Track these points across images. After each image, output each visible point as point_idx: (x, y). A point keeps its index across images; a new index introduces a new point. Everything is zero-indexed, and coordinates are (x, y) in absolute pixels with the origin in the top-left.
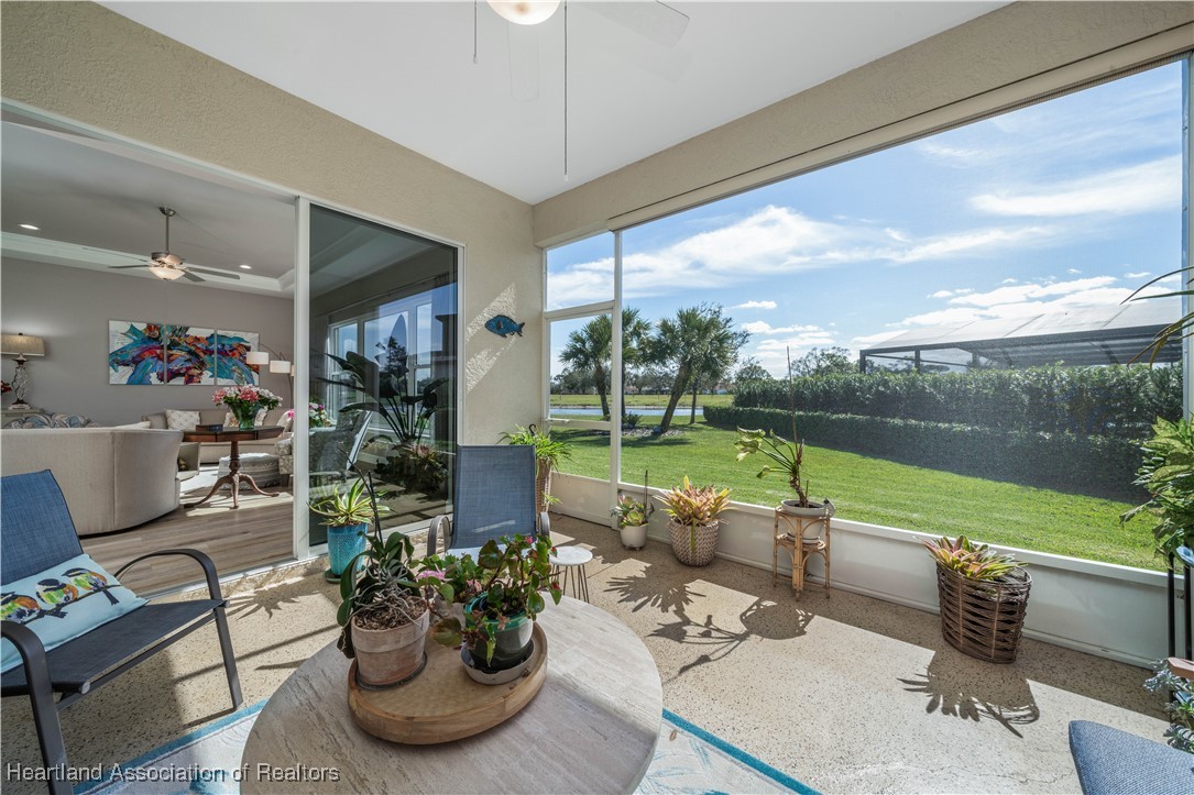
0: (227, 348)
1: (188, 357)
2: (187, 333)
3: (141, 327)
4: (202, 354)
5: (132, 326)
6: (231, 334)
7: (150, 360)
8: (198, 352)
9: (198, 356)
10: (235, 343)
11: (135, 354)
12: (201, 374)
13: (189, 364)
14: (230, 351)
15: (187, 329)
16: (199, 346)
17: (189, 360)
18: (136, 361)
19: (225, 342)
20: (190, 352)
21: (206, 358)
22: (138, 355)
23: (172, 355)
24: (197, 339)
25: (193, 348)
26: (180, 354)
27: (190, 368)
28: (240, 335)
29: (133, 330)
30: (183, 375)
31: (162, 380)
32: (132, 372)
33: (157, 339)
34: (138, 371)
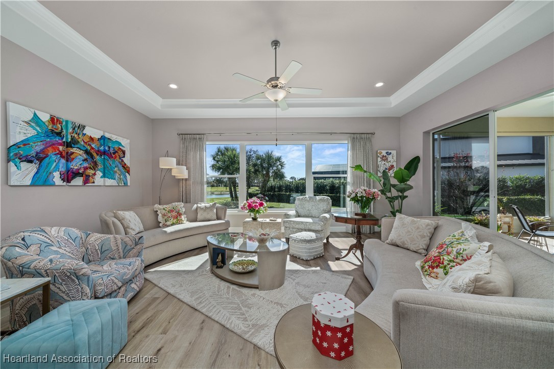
0: (112, 151)
1: (85, 156)
2: (84, 132)
3: (45, 117)
4: (95, 154)
5: (35, 114)
6: (114, 138)
7: (54, 158)
8: (92, 151)
9: (92, 157)
10: (116, 146)
11: (38, 149)
12: (95, 174)
13: (86, 165)
14: (114, 153)
15: (84, 127)
16: (93, 146)
17: (85, 160)
18: (40, 158)
19: (110, 145)
20: (87, 152)
21: (97, 158)
22: (42, 151)
23: (73, 153)
24: (92, 139)
25: (89, 148)
26: (78, 153)
27: (86, 168)
28: (119, 139)
29: (36, 119)
30: (81, 175)
31: (63, 180)
32: (35, 170)
33: (59, 134)
34: (41, 171)
